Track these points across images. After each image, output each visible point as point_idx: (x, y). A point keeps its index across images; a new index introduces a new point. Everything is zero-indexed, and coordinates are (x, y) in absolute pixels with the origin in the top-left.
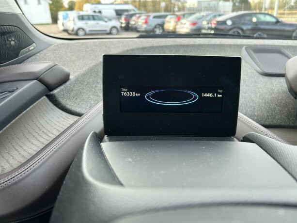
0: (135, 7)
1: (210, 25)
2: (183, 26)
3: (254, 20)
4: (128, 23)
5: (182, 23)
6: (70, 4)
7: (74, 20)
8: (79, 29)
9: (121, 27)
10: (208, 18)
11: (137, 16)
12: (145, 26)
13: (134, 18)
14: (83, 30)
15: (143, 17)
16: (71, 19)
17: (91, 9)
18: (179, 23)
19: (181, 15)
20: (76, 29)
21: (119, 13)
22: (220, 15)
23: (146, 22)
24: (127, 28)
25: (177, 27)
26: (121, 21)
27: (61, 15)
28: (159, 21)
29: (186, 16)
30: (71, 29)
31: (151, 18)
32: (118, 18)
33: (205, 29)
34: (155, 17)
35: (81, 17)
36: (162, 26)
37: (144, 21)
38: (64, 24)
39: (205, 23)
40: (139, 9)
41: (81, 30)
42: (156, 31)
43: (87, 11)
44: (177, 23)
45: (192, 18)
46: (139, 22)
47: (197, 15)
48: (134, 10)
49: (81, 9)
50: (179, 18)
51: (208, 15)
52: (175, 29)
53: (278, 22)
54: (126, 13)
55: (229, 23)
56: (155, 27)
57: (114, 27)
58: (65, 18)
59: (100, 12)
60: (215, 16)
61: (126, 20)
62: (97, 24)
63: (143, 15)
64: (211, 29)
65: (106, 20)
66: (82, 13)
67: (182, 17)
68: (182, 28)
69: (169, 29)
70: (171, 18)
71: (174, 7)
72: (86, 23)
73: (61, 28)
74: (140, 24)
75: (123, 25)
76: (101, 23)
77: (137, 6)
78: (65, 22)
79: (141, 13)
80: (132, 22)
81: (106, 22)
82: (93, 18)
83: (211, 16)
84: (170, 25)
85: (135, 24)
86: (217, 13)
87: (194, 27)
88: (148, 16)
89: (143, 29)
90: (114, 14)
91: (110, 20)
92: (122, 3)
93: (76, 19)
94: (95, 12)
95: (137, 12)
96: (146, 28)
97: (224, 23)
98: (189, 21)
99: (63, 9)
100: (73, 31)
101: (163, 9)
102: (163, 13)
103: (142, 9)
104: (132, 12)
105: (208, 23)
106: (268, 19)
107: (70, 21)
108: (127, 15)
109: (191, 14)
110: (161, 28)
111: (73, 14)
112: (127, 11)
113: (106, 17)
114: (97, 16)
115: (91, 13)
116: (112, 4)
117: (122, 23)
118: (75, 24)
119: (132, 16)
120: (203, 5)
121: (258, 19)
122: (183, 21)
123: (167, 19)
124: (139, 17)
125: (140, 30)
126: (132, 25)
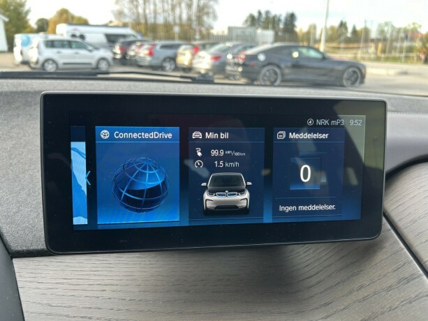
0: (139, 32)
1: (236, 60)
2: (201, 60)
3: (296, 55)
4: (124, 55)
5: (200, 57)
6: (40, 23)
7: (38, 47)
8: (47, 60)
9: (114, 59)
10: (236, 51)
11: (139, 44)
12: (149, 58)
13: (133, 47)
14: (54, 62)
16: (35, 45)
17: (68, 32)
18: (196, 57)
19: (200, 45)
20: (42, 59)
21: (111, 39)
22: (251, 47)
23: (151, 54)
24: (124, 60)
25: (194, 61)
26: (114, 51)
27: (19, 38)
28: (169, 53)
29: (207, 46)
30: (34, 60)
31: (158, 48)
32: (110, 46)
33: (229, 64)
34: (164, 47)
35: (50, 43)
36: (173, 59)
37: (147, 52)
38: (24, 53)
39: (230, 57)
40: (144, 35)
41: (51, 62)
42: (164, 67)
43: (62, 35)
44: (193, 55)
45: (215, 49)
46: (141, 52)
47: (221, 46)
48: (134, 36)
49: (54, 32)
50: (196, 49)
51: (235, 47)
52: (191, 63)
53: (324, 58)
54: (122, 40)
55: (262, 58)
56: (165, 60)
57: (103, 59)
58: (26, 43)
59: (82, 37)
60: (245, 48)
61: (121, 49)
62: (77, 53)
63: (145, 43)
64: (237, 65)
65: (90, 48)
66: (51, 37)
67: (200, 47)
68: (201, 62)
69: (184, 65)
70: (185, 50)
71: (195, 34)
72: (59, 53)
73: (19, 58)
74: (142, 55)
75: (118, 57)
76: (83, 52)
77: (143, 30)
78: (25, 49)
79: (144, 41)
80: (131, 53)
81: (90, 51)
82: (68, 44)
83: (240, 48)
84: (184, 57)
85: (134, 56)
86: (249, 44)
87: (217, 63)
88: (154, 45)
89: (147, 64)
90: (104, 40)
91: (97, 48)
92: (121, 24)
93: (42, 46)
94: (74, 36)
95: (139, 37)
96: (150, 61)
97: (254, 57)
98: (209, 54)
99: (28, 30)
100: (37, 63)
101: (176, 36)
102: (177, 42)
103: (150, 35)
104: (131, 39)
105: (234, 58)
106: (313, 54)
107: (32, 48)
108: (123, 43)
109: (213, 44)
110: (172, 62)
111: (38, 39)
112: (124, 36)
113: (91, 45)
114: (76, 42)
115: (67, 37)
116: (106, 26)
117: (115, 54)
118: (40, 53)
119: (131, 43)
120: (234, 34)
121: (300, 53)
122: (202, 53)
123: (181, 50)
124: (141, 46)
125: (142, 64)
126: (131, 57)
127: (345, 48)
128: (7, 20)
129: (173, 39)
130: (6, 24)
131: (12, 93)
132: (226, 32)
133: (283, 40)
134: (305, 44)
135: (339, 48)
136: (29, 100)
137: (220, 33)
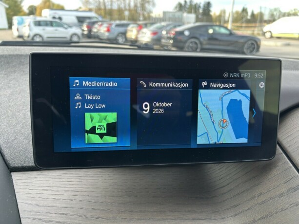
0: (100, 15)
1: (169, 35)
2: (144, 35)
3: (211, 31)
4: (90, 30)
5: (143, 33)
6: (30, 9)
7: (29, 26)
8: (35, 35)
9: (83, 34)
10: (168, 28)
11: (100, 23)
12: (107, 34)
13: (96, 26)
14: (40, 36)
15: (105, 25)
16: (27, 24)
17: (50, 15)
18: (140, 32)
19: (143, 24)
20: (32, 35)
21: (81, 20)
22: (179, 26)
23: (108, 30)
24: (89, 36)
25: (139, 36)
26: (83, 28)
27: (16, 19)
28: (121, 29)
29: (148, 25)
30: (27, 35)
31: (113, 26)
32: (80, 25)
33: (164, 38)
34: (118, 25)
35: (37, 23)
36: (124, 34)
37: (105, 29)
38: (19, 30)
39: (164, 32)
40: (104, 17)
41: (38, 36)
42: (118, 40)
43: (46, 17)
44: (138, 31)
45: (153, 27)
46: (101, 30)
47: (158, 25)
48: (96, 18)
49: (40, 15)
50: (140, 27)
51: (168, 25)
52: (137, 37)
53: (231, 34)
54: (88, 21)
55: (187, 33)
56: (118, 35)
57: (75, 34)
58: (21, 23)
59: (60, 18)
60: (175, 27)
61: (88, 27)
62: (56, 30)
63: (105, 23)
64: (169, 38)
65: (66, 26)
66: (39, 19)
67: (143, 26)
68: (144, 37)
69: (132, 38)
70: (133, 27)
71: (139, 17)
72: (44, 30)
73: (16, 34)
74: (102, 31)
75: (86, 33)
76: (61, 29)
77: (103, 14)
78: (20, 27)
79: (104, 21)
80: (95, 30)
81: (66, 28)
82: (51, 24)
83: (171, 26)
84: (132, 33)
85: (97, 32)
86: (178, 24)
87: (155, 37)
88: (111, 25)
89: (105, 38)
90: (75, 21)
91: (70, 27)
92: (87, 9)
93: (32, 25)
94: (54, 18)
95: (100, 19)
96: (108, 36)
97: (182, 33)
98: (150, 30)
99: (22, 13)
100: (29, 37)
101: (127, 18)
103: (108, 17)
104: (95, 20)
105: (167, 33)
106: (223, 31)
107: (25, 26)
108: (89, 23)
109: (152, 24)
110: (123, 36)
111: (29, 20)
112: (89, 18)
113: (66, 24)
114: (56, 22)
115: (49, 19)
116: (77, 10)
117: (83, 30)
118: (30, 30)
119: (94, 23)
120: (167, 16)
121: (214, 30)
122: (144, 30)
123: (130, 28)
124: (101, 25)
125: (102, 38)
126: (94, 32)
127: (246, 27)
128: (7, 6)
129: (124, 19)
130: (7, 9)
131: (10, 55)
132: (162, 16)
133: (202, 21)
134: (218, 24)
135: (241, 27)
136: (22, 60)
137: (157, 16)
